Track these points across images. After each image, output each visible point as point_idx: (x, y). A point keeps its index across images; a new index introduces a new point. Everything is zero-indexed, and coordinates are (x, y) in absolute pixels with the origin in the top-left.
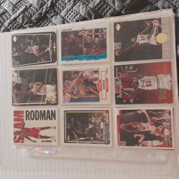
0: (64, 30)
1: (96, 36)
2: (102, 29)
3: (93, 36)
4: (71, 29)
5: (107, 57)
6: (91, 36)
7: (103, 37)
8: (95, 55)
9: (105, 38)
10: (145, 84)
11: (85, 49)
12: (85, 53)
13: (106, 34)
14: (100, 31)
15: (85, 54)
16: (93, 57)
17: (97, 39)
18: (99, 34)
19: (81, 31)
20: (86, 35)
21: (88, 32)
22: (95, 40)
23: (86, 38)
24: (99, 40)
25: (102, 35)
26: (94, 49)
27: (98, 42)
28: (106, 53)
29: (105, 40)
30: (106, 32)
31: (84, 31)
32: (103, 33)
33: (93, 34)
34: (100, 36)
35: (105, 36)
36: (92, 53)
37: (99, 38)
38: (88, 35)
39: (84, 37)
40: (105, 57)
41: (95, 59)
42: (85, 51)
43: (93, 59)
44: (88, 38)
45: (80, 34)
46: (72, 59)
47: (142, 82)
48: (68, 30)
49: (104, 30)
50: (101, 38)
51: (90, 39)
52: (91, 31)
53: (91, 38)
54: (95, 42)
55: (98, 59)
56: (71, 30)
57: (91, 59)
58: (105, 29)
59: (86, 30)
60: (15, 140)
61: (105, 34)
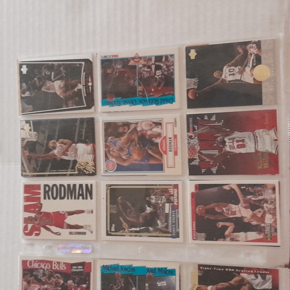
0: (106, 57)
1: (158, 68)
2: (167, 57)
3: (153, 67)
4: (117, 56)
5: (175, 101)
6: (149, 67)
7: (169, 70)
8: (155, 97)
9: (172, 70)
10: (236, 144)
11: (139, 88)
12: (140, 94)
13: (173, 65)
14: (164, 59)
15: (140, 96)
16: (152, 101)
17: (159, 73)
18: (162, 65)
19: (133, 59)
20: (140, 66)
21: (145, 60)
22: (155, 74)
23: (141, 70)
24: (163, 74)
25: (168, 66)
26: (154, 87)
27: (160, 77)
28: (173, 95)
29: (172, 74)
30: (173, 62)
31: (138, 60)
32: (169, 64)
33: (153, 64)
34: (165, 67)
35: (172, 67)
36: (151, 94)
37: (163, 70)
38: (144, 66)
39: (137, 69)
40: (172, 100)
41: (156, 104)
42: (140, 91)
43: (152, 104)
44: (144, 71)
45: (132, 63)
46: (119, 104)
47: (231, 141)
48: (112, 56)
49: (170, 58)
50: (165, 71)
51: (147, 72)
52: (150, 59)
53: (149, 70)
54: (156, 76)
55: (161, 104)
56: (117, 58)
57: (149, 104)
58: (172, 56)
59: (140, 58)
60: (26, 232)
61: (172, 63)
